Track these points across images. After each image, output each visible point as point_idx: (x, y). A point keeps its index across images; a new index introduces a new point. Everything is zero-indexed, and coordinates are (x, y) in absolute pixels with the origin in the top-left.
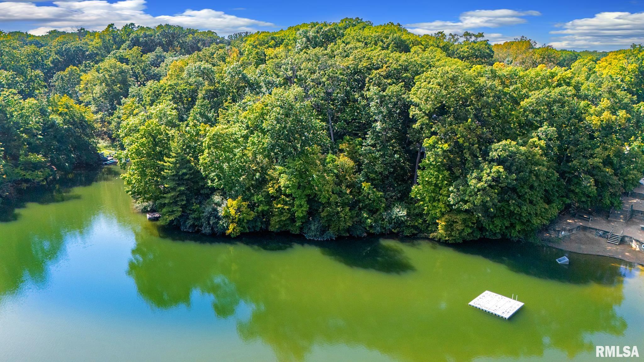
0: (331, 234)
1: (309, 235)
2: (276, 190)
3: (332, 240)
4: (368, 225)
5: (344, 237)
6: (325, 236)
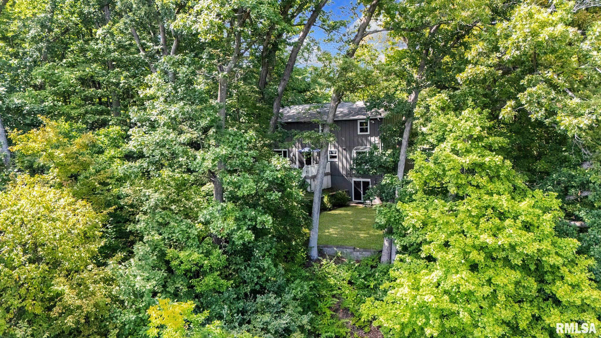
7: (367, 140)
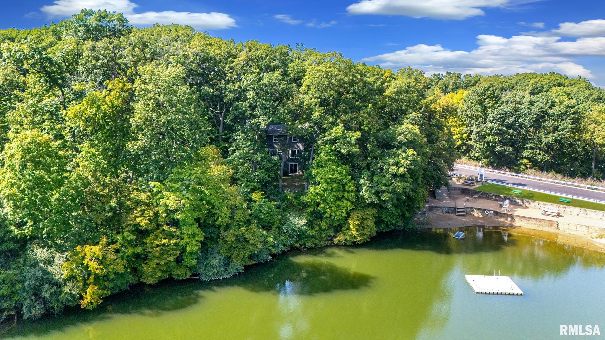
0: (237, 266)
1: (208, 275)
2: (149, 220)
3: (240, 273)
4: (271, 244)
5: (252, 266)
6: (230, 270)
7: (296, 145)
